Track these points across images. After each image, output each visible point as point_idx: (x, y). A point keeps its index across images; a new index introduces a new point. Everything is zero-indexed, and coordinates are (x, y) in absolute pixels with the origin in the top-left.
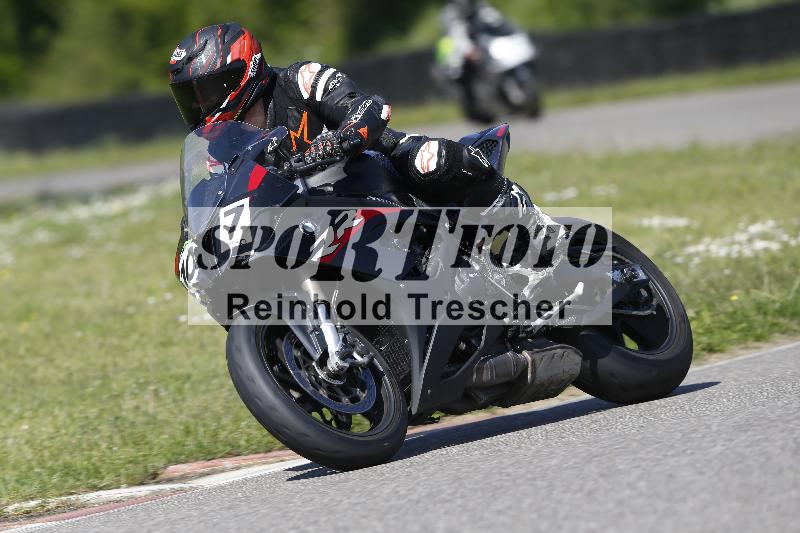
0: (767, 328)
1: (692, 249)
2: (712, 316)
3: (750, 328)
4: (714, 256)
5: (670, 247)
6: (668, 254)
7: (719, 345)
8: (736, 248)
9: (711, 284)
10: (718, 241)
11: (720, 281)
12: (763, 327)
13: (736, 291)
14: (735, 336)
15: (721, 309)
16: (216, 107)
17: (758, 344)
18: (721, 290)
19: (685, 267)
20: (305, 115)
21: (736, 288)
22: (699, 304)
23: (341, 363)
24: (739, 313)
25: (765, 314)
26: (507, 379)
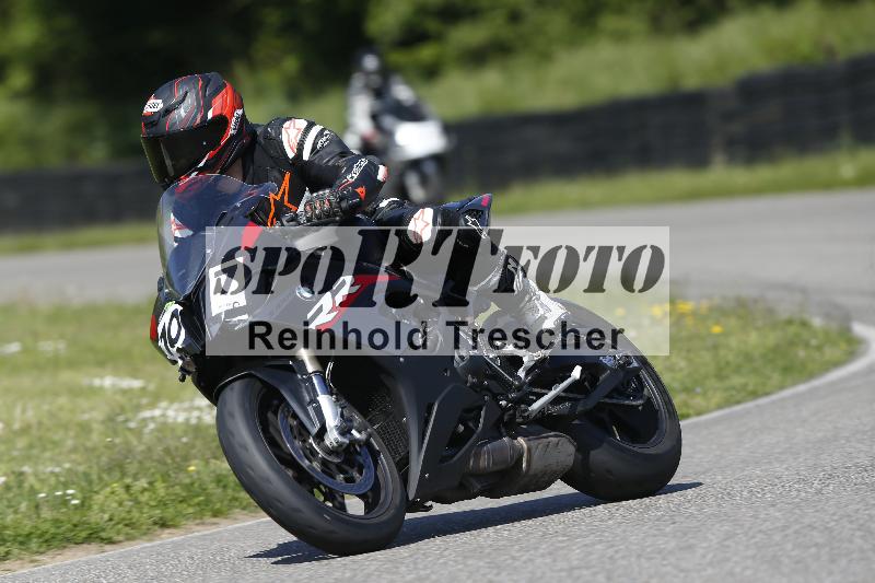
0: (226, 503)
1: (147, 414)
2: (167, 488)
3: (207, 502)
4: (170, 420)
5: (123, 410)
6: (121, 418)
7: (172, 520)
8: (196, 413)
9: (167, 451)
10: (176, 406)
11: (177, 448)
12: (222, 502)
13: (196, 462)
14: (191, 510)
15: (177, 481)
16: (192, 166)
17: (215, 520)
18: (178, 459)
19: (138, 433)
20: (288, 176)
21: (195, 458)
22: (153, 474)
23: (340, 439)
24: (196, 485)
25: (225, 487)
26: (503, 467)
